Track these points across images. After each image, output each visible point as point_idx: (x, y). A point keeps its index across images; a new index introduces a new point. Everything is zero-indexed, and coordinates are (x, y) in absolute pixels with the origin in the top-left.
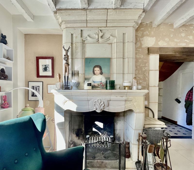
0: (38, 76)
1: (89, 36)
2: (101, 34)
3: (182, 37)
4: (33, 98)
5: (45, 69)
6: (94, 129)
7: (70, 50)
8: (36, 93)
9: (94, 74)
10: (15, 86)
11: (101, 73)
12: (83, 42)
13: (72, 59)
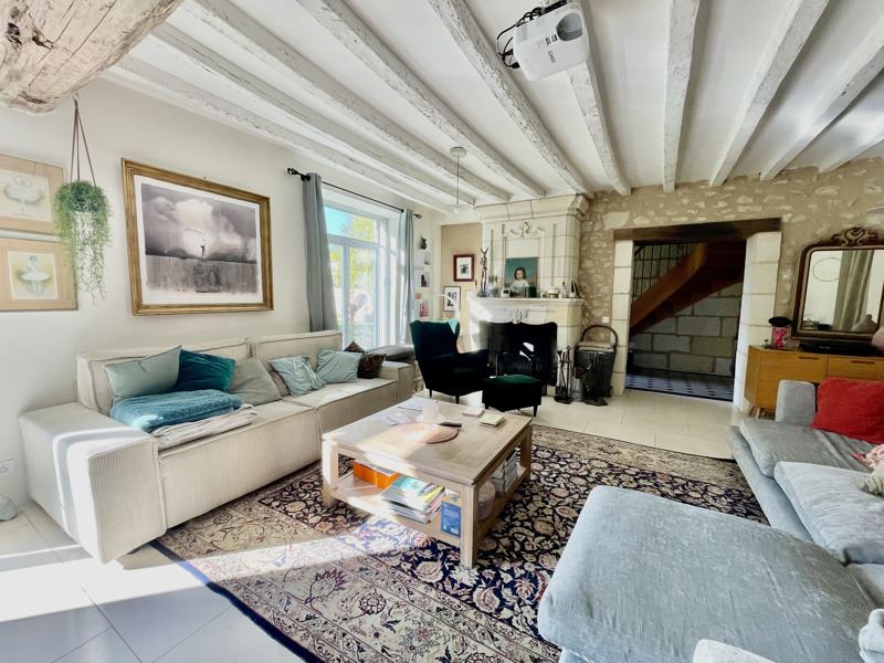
0: (456, 280)
1: (512, 231)
2: (526, 228)
3: (683, 206)
4: (449, 308)
5: (464, 270)
6: (522, 353)
7: (489, 251)
8: (453, 301)
9: (516, 278)
10: (431, 293)
11: (524, 277)
12: (505, 239)
13: (492, 260)
